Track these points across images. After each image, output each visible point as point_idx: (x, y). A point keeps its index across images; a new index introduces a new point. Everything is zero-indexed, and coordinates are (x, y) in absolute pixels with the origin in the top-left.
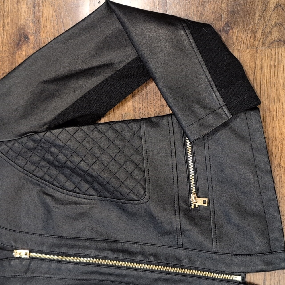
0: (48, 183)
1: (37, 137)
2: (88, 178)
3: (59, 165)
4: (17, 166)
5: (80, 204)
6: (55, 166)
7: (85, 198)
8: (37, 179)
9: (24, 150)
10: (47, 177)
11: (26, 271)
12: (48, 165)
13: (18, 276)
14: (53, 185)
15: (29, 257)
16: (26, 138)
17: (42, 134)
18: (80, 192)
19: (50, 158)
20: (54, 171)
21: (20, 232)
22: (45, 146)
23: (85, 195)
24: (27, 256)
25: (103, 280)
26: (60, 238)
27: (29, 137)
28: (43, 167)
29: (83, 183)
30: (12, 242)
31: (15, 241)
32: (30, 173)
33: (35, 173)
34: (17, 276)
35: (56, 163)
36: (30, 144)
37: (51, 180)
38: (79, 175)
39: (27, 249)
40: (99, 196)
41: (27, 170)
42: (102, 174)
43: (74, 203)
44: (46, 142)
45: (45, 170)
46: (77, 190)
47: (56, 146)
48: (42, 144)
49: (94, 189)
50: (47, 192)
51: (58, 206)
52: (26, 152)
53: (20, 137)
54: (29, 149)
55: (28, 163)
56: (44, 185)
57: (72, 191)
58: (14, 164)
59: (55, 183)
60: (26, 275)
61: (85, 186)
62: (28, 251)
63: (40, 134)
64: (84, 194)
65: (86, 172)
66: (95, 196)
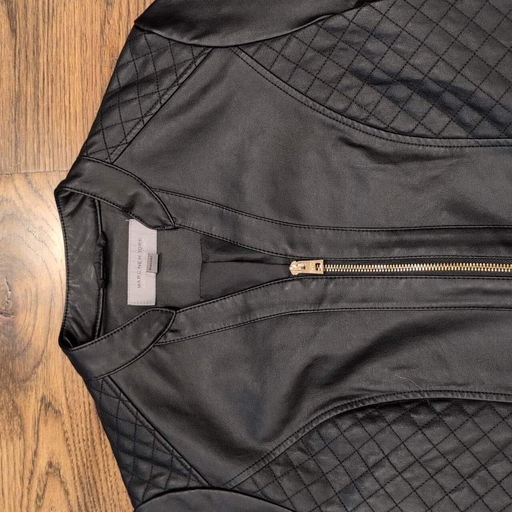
0: (357, 121)
1: (337, 21)
2: (449, 98)
3: (385, 77)
4: (294, 90)
5: (428, 158)
6: (374, 83)
7: (439, 146)
8: (335, 115)
9: (310, 54)
10: (354, 111)
11: (320, 300)
12: (359, 82)
13: (303, 310)
14: (368, 126)
15: (325, 272)
16: (314, 26)
17: (350, 14)
18: (429, 134)
19: (364, 65)
20: (369, 95)
21: (300, 226)
22: (356, 39)
23: (440, 138)
24: (321, 271)
25: (488, 307)
26: (387, 231)
27: (320, 23)
28: (348, 88)
29: (435, 113)
30: (287, 247)
31: (292, 245)
32: (320, 104)
33: (330, 103)
34: (302, 312)
35: (378, 74)
36: (323, 41)
37: (364, 115)
38: (427, 94)
39: (318, 259)
40: (471, 139)
41: (313, 96)
42: (485, 87)
43: (416, 158)
44: (358, 29)
45: (351, 94)
46: (420, 130)
47: (379, 37)
48: (348, 37)
49: (462, 124)
50: (355, 141)
51: (382, 166)
52: (312, 59)
53: (301, 27)
54: (322, 51)
55: (317, 82)
56: (347, 128)
57: (410, 134)
58: (287, 86)
59: (372, 121)
60: (320, 308)
61: (438, 119)
62: (321, 262)
63: (347, 14)
64: (436, 138)
65: (447, 86)
66: (462, 139)
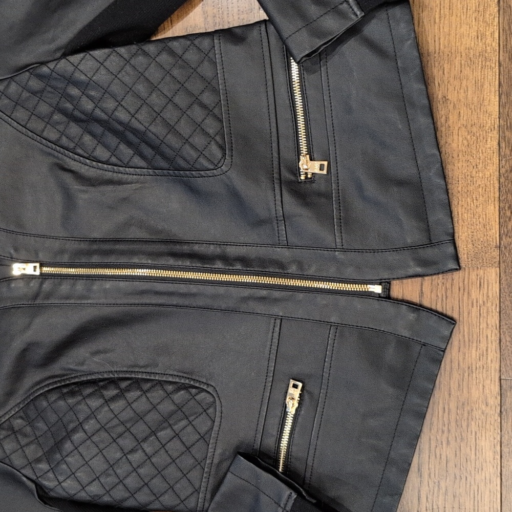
0: (67, 150)
1: (45, 70)
2: (131, 136)
3: (83, 117)
4: (15, 123)
5: (120, 183)
6: (77, 120)
7: (127, 174)
8: (49, 144)
9: (26, 94)
10: (64, 141)
11: (36, 296)
12: (65, 119)
13: (23, 304)
14: (75, 154)
15: (41, 273)
16: (27, 74)
17: (52, 65)
18: (120, 163)
19: (69, 106)
20: (74, 129)
21: (24, 234)
22: (60, 85)
23: (128, 168)
24: (38, 273)
25: (160, 305)
26: (90, 241)
27: (31, 71)
28: (58, 123)
29: (122, 147)
30: (12, 251)
31: (16, 250)
32: (38, 135)
33: (45, 134)
34: (21, 306)
35: (77, 113)
36: (35, 84)
37: (72, 145)
38: (115, 132)
39: (36, 262)
40: (150, 169)
41: (31, 129)
42: (152, 128)
43: (110, 182)
44: (59, 77)
45: (61, 128)
46: (114, 160)
47: (77, 84)
48: (54, 83)
49: (143, 156)
50: (66, 166)
51: (84, 188)
52: (28, 99)
53: (15, 74)
54: (34, 93)
55: (33, 117)
56: (60, 155)
57: (107, 163)
58: (10, 119)
59: (80, 151)
60: (35, 303)
61: (126, 151)
62: (38, 265)
63: (50, 65)
64: (126, 167)
65: (127, 126)
66: (144, 168)
